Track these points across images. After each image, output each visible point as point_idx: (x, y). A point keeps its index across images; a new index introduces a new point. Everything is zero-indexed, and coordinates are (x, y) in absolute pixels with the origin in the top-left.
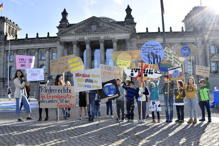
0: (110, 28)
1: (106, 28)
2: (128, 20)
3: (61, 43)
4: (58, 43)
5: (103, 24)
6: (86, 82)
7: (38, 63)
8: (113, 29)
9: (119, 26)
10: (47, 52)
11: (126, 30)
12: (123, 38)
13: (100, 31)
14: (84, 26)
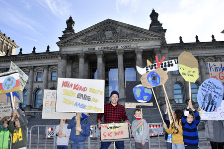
0: (132, 34)
1: (125, 35)
4: (60, 58)
5: (121, 30)
7: (32, 86)
8: (136, 36)
10: (45, 71)
11: (155, 36)
12: (151, 48)
13: (117, 39)
14: (94, 33)
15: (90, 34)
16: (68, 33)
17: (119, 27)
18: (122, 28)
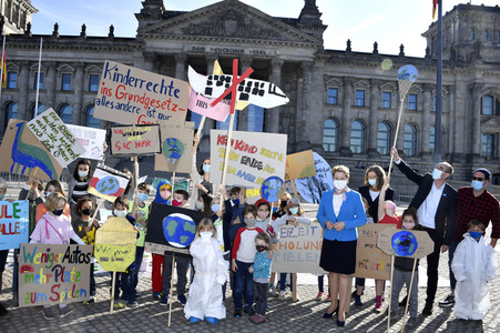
0: (269, 32)
1: (259, 30)
2: (307, 16)
3: (146, 56)
4: (140, 54)
5: (252, 20)
6: (242, 162)
8: (276, 35)
9: (291, 29)
11: (307, 41)
12: (297, 59)
13: (244, 36)
14: (205, 19)
15: (197, 21)
16: (152, 7)
17: (249, 16)
18: (255, 18)
